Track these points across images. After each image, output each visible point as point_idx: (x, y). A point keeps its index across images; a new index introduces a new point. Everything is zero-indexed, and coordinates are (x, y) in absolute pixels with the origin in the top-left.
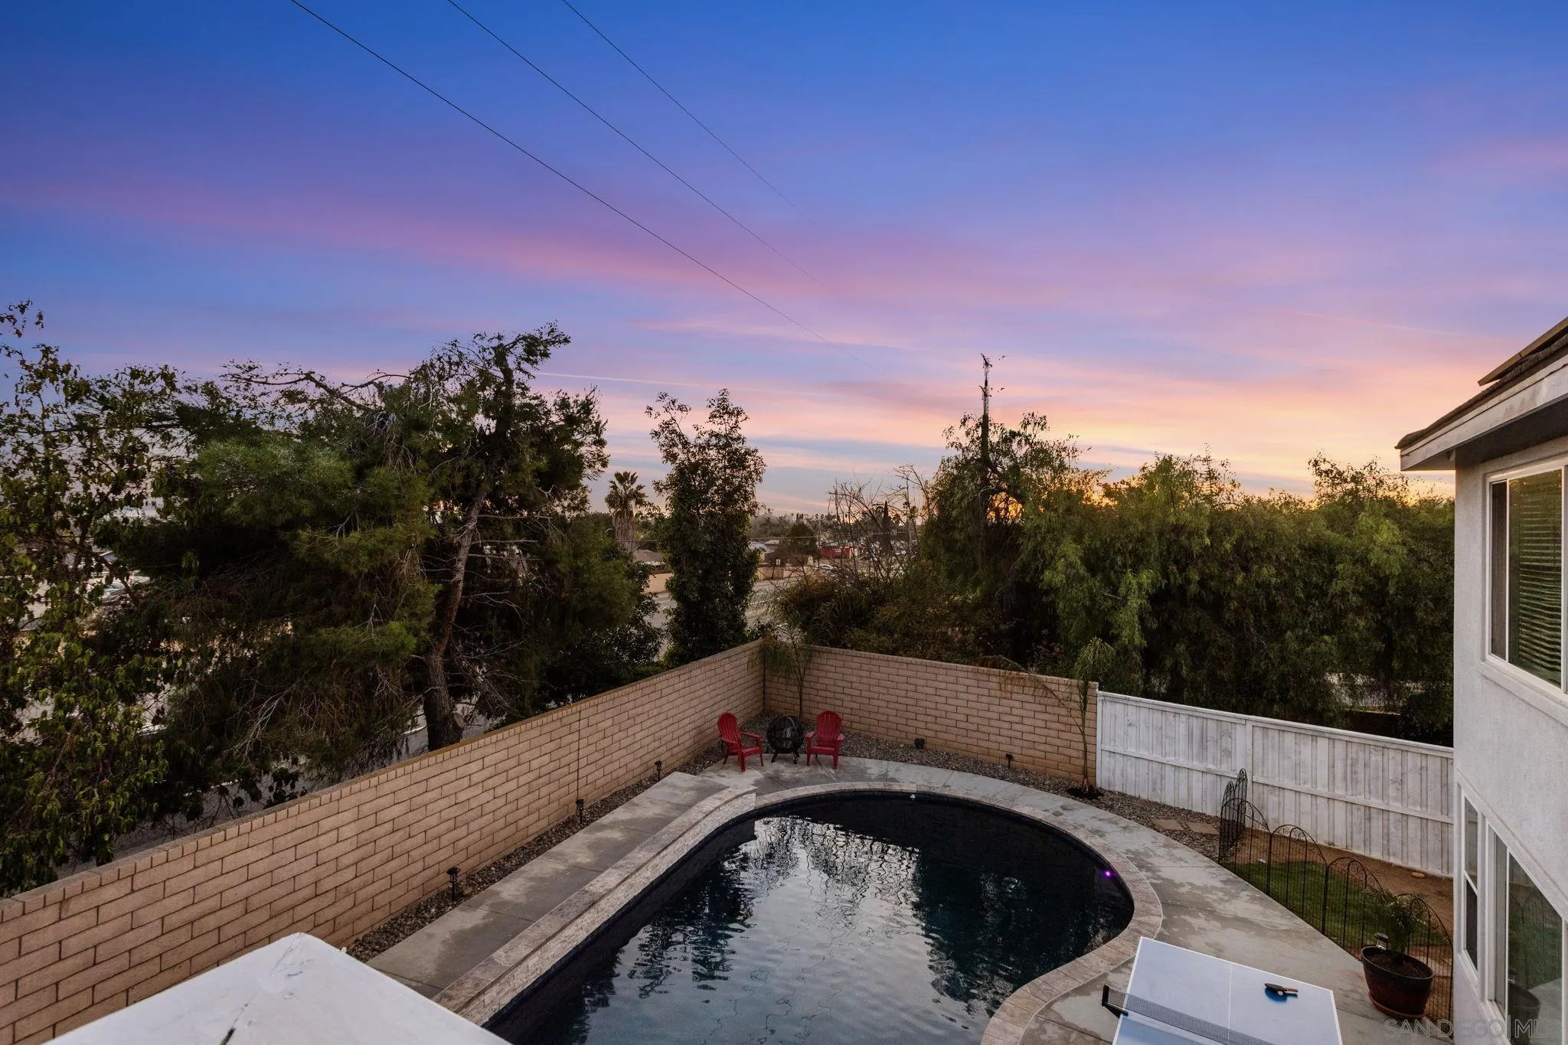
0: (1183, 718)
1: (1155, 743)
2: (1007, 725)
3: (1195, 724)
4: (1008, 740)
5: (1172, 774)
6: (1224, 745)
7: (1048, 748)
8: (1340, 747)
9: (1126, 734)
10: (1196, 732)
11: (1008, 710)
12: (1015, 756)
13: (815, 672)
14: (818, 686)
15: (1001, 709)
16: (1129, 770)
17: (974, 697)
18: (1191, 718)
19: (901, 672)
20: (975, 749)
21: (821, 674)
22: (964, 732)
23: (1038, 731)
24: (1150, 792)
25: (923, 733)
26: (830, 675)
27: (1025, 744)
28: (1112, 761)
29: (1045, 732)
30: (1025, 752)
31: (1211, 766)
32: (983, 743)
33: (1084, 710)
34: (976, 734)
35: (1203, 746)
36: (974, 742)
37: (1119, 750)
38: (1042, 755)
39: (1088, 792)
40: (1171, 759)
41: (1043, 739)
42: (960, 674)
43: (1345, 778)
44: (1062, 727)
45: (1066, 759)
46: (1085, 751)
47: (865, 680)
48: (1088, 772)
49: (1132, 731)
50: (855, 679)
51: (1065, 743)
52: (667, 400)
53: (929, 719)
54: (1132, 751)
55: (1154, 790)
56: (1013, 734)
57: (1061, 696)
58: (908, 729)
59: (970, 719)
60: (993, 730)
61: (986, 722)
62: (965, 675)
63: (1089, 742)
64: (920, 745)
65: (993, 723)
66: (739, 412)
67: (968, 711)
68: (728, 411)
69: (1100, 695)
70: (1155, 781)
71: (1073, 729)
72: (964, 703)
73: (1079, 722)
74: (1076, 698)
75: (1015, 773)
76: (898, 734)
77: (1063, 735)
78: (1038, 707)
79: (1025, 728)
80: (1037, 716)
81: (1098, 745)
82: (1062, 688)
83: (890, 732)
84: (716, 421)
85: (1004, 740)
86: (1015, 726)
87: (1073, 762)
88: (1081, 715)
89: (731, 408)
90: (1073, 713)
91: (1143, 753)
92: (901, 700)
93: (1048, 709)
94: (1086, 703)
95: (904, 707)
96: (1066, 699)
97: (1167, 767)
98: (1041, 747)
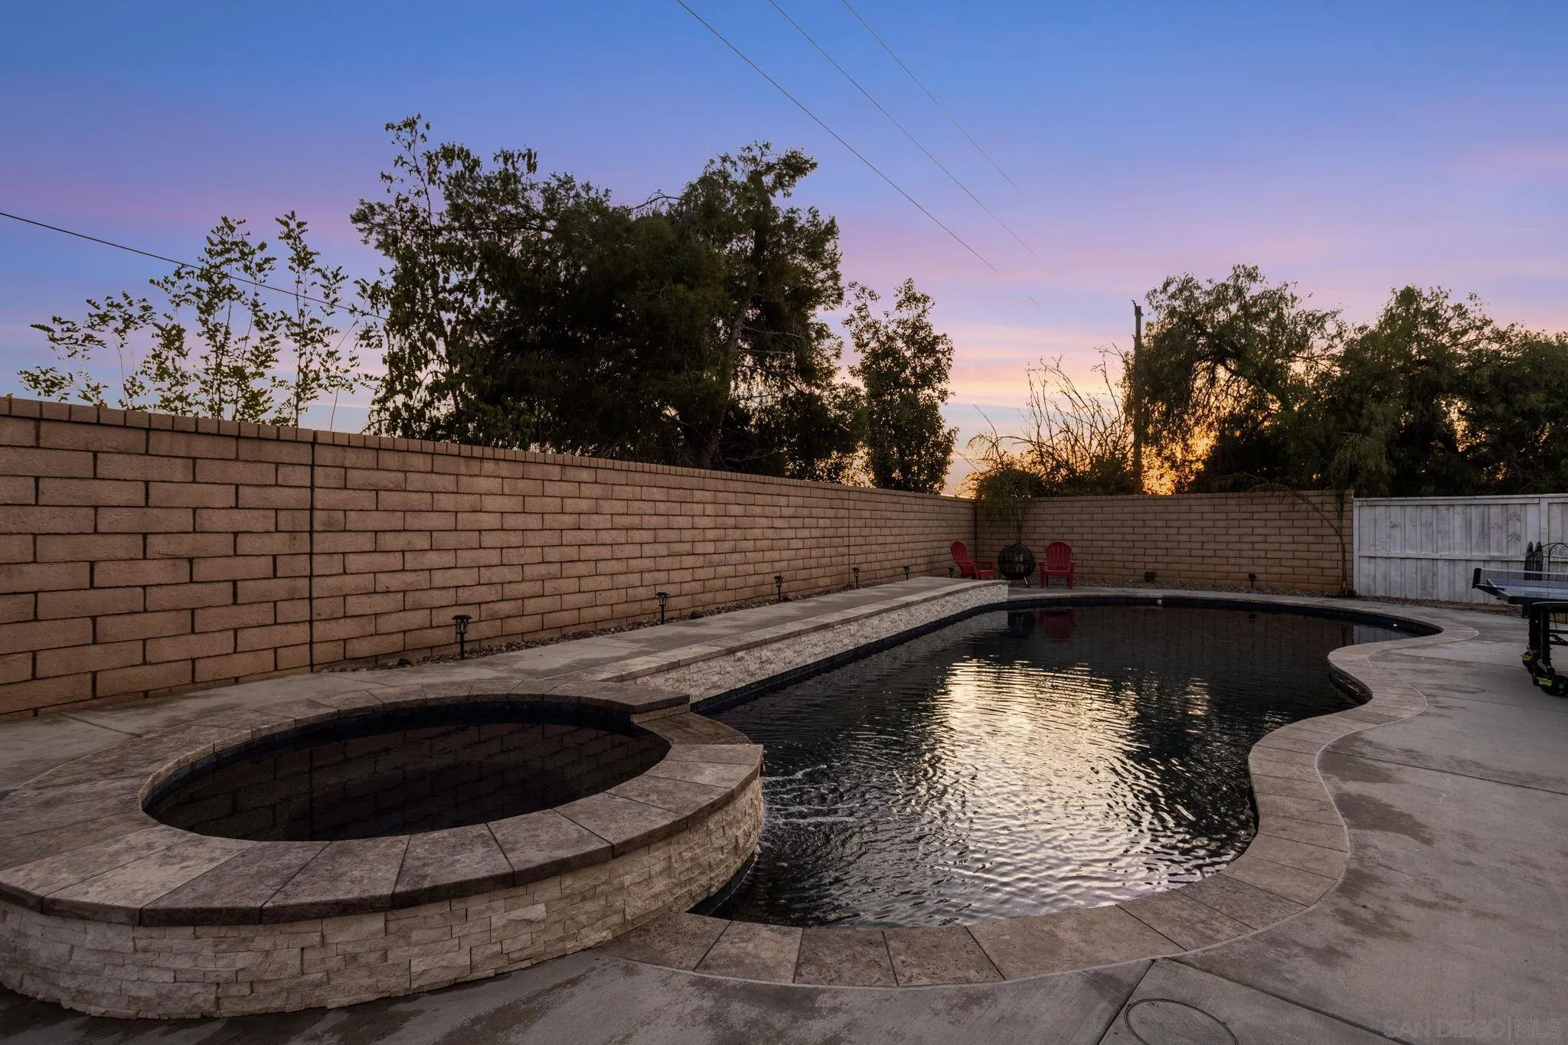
0: (1459, 509)
1: (1424, 540)
2: (1248, 547)
3: (1473, 516)
4: (1251, 561)
5: (1446, 570)
6: (1513, 530)
7: (1297, 563)
9: (1390, 537)
10: (1475, 521)
11: (1249, 531)
12: (1258, 576)
13: (1032, 523)
14: (1036, 536)
15: (1241, 531)
16: (1393, 573)
17: (1210, 524)
18: (1469, 509)
19: (1127, 510)
20: (1213, 575)
21: (1038, 523)
22: (1199, 560)
23: (1284, 547)
24: (1419, 590)
25: (1151, 567)
26: (1048, 524)
27: (1271, 562)
28: (1372, 566)
29: (1292, 547)
30: (1270, 570)
31: (1501, 554)
32: (1220, 568)
33: (1340, 518)
34: (1212, 561)
35: (1485, 535)
36: (1211, 568)
37: (1382, 553)
38: (1290, 570)
39: (1352, 595)
40: (1445, 554)
41: (1290, 555)
42: (1193, 502)
44: (1311, 539)
45: (1318, 571)
46: (1344, 560)
47: (1087, 524)
48: (1346, 576)
49: (1396, 533)
51: (1315, 555)
52: (858, 288)
53: (1160, 552)
54: (1397, 552)
55: (1424, 588)
56: (1256, 554)
57: (1310, 508)
58: (1136, 565)
59: (1206, 546)
60: (1232, 554)
61: (1224, 546)
62: (1199, 502)
63: (1345, 549)
64: (1150, 578)
65: (1232, 546)
66: (926, 299)
67: (1203, 538)
68: (915, 299)
69: (1357, 502)
70: (1424, 580)
71: (1326, 540)
72: (1199, 531)
73: (1332, 531)
74: (1327, 507)
75: (1260, 590)
76: (1125, 572)
77: (1313, 547)
78: (1284, 523)
79: (1270, 546)
80: (1283, 531)
81: (1356, 554)
82: (1313, 500)
83: (1116, 571)
84: (904, 309)
85: (1245, 561)
86: (1257, 546)
87: (1327, 572)
88: (1335, 523)
89: (918, 295)
90: (1326, 523)
91: (1410, 553)
92: (1127, 537)
93: (1296, 523)
94: (1342, 511)
95: (1130, 544)
96: (1317, 510)
97: (1440, 563)
98: (1288, 563)
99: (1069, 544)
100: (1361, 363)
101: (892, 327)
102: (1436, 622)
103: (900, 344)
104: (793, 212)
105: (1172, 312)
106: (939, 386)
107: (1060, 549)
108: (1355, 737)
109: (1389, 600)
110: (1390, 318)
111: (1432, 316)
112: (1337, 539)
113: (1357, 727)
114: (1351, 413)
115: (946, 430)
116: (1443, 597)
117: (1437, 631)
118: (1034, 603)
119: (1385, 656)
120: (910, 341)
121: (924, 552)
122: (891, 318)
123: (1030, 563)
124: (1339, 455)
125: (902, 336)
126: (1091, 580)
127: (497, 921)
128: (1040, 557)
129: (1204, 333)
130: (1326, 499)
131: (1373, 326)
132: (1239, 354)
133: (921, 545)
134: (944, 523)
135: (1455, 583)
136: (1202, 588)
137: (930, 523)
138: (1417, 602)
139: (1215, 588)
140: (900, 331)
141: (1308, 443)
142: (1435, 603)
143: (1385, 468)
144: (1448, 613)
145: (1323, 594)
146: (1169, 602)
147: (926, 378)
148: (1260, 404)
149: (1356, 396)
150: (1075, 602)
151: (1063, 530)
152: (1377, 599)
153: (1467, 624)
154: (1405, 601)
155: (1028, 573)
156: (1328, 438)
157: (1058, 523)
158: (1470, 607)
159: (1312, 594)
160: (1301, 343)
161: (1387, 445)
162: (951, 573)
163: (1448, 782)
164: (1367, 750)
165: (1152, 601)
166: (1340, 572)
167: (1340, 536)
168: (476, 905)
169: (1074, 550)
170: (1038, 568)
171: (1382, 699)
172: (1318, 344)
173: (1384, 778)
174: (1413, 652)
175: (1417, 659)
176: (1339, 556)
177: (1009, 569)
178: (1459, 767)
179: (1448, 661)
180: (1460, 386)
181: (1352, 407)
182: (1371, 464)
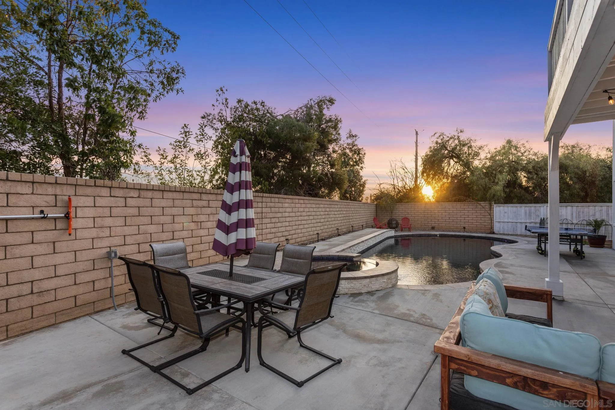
0: (523, 208)
1: (513, 217)
2: (463, 219)
3: (527, 210)
4: (464, 223)
6: (537, 214)
7: (477, 224)
8: (575, 208)
9: (504, 216)
10: (528, 212)
11: (463, 214)
12: (466, 227)
14: (396, 215)
15: (461, 214)
16: (505, 226)
17: (451, 212)
18: (526, 207)
20: (452, 227)
21: (397, 211)
22: (448, 223)
23: (474, 219)
25: (433, 225)
26: (401, 211)
27: (470, 223)
28: (499, 224)
29: (476, 219)
30: (470, 226)
31: (533, 221)
32: (455, 225)
33: (490, 210)
34: (452, 223)
35: (530, 215)
36: (452, 225)
37: (502, 221)
38: (475, 226)
39: (494, 233)
40: (519, 221)
41: (476, 221)
42: (446, 205)
43: (576, 217)
44: (482, 216)
45: (484, 226)
46: (491, 223)
48: (492, 228)
49: (506, 215)
50: (409, 211)
51: (483, 221)
53: (436, 220)
54: (506, 220)
55: (513, 231)
56: (465, 221)
57: (482, 207)
58: (429, 224)
59: (451, 218)
60: (458, 221)
61: (456, 218)
62: (448, 205)
63: (492, 220)
64: (433, 228)
65: (458, 218)
66: (356, 136)
67: (449, 216)
68: (353, 136)
69: (495, 205)
70: (514, 228)
71: (486, 217)
72: (448, 214)
73: (488, 214)
74: (487, 207)
75: (467, 232)
76: (425, 226)
77: (482, 219)
78: (474, 212)
79: (469, 219)
80: (473, 214)
81: (495, 220)
82: (482, 205)
83: (422, 226)
84: (349, 139)
85: (462, 223)
86: (466, 219)
87: (486, 226)
88: (489, 212)
89: (354, 135)
90: (486, 212)
91: (510, 220)
92: (426, 216)
93: (477, 212)
94: (491, 208)
95: (427, 218)
96: (483, 208)
97: (518, 224)
98: (475, 224)
99: (409, 218)
100: (495, 161)
101: (345, 145)
102: (517, 240)
103: (348, 151)
104: (331, 116)
105: (437, 143)
106: (361, 165)
107: (406, 219)
108: (500, 262)
109: (504, 234)
110: (504, 147)
111: (516, 148)
112: (489, 217)
113: (500, 261)
114: (493, 177)
115: (363, 180)
116: (519, 233)
117: (517, 242)
118: (401, 236)
119: (504, 248)
120: (351, 150)
121: (365, 221)
122: (345, 142)
123: (397, 224)
124: (490, 192)
125: (348, 148)
126: (416, 229)
127: (381, 281)
128: (400, 222)
129: (447, 149)
130: (486, 205)
131: (499, 149)
132: (458, 157)
133: (364, 219)
134: (369, 211)
135: (521, 230)
136: (449, 231)
137: (366, 212)
138: (512, 235)
139: (453, 231)
140: (348, 147)
141: (480, 187)
142: (517, 235)
143: (502, 195)
144: (520, 238)
145: (485, 233)
146: (441, 236)
147: (357, 163)
148: (464, 173)
149: (494, 172)
150: (413, 236)
151: (405, 213)
152: (501, 234)
153: (525, 240)
154: (508, 235)
155: (397, 227)
156: (486, 185)
157: (404, 211)
158: (526, 236)
159: (482, 233)
160: (477, 154)
161: (503, 187)
162: (372, 227)
163: (519, 268)
164: (503, 264)
165: (436, 235)
166: (490, 226)
167: (490, 215)
168: (379, 278)
169: (410, 220)
170: (400, 225)
171: (504, 256)
172: (482, 155)
173: (507, 268)
174: (511, 247)
175: (512, 248)
176: (490, 221)
177: (390, 225)
178: (521, 266)
179: (520, 249)
180: (524, 169)
181: (493, 175)
182: (499, 194)
